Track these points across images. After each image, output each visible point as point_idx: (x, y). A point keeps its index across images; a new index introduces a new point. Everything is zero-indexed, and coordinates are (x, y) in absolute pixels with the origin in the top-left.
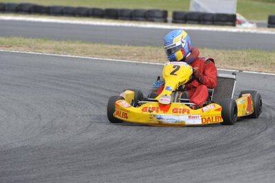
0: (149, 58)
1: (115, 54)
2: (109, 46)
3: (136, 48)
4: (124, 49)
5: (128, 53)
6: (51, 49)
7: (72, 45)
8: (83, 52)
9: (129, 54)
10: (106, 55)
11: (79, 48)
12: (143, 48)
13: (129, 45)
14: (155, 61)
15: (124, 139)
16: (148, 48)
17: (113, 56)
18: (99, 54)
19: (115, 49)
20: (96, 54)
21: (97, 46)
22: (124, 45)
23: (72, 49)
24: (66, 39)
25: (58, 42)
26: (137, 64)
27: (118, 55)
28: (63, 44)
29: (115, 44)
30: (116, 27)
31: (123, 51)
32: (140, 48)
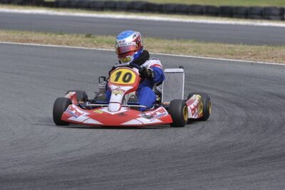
0: (264, 58)
1: (228, 54)
2: (223, 45)
3: (252, 47)
4: (239, 48)
5: (243, 52)
6: (162, 48)
7: (185, 44)
8: (195, 51)
9: (244, 54)
10: (220, 54)
11: (192, 47)
12: (258, 47)
13: (244, 44)
14: (271, 60)
15: (237, 142)
16: (264, 47)
17: (227, 56)
18: (212, 54)
19: (230, 48)
20: (209, 53)
21: (210, 45)
22: (239, 44)
23: (184, 48)
24: (178, 39)
25: (170, 42)
26: (252, 64)
27: (232, 55)
28: (175, 44)
29: (230, 43)
30: (231, 25)
31: (237, 50)
32: (256, 47)
